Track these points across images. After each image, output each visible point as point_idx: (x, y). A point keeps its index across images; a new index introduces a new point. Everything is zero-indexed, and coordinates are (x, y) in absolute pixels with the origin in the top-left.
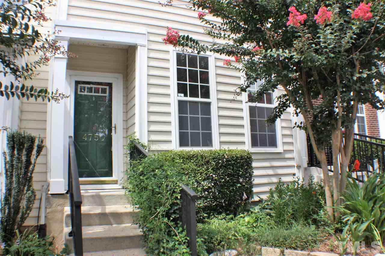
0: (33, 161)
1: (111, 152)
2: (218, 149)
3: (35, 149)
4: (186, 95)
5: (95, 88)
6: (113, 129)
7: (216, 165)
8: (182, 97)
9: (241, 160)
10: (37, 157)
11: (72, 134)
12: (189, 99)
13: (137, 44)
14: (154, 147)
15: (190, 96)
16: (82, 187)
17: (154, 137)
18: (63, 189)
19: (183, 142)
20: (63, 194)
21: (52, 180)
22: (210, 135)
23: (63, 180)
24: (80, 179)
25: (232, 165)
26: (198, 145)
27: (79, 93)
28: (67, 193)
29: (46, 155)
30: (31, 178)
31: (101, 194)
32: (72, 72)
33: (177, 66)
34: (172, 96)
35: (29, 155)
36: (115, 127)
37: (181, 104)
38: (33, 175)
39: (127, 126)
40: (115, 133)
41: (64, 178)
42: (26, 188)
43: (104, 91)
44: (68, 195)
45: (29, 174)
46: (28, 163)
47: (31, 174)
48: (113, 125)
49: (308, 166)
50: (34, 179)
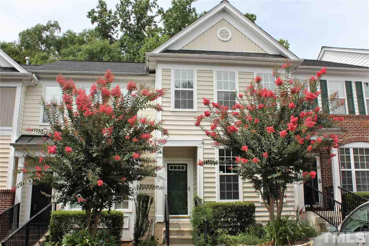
0: (148, 206)
1: (187, 202)
2: (242, 201)
3: (150, 201)
4: (224, 172)
5: (178, 166)
6: (188, 189)
7: (231, 210)
8: (222, 173)
9: (245, 207)
10: (150, 205)
11: (166, 194)
12: (226, 174)
13: (197, 147)
14: (206, 200)
15: (226, 173)
16: (170, 220)
17: (206, 195)
18: (162, 220)
19: (222, 197)
20: (162, 222)
21: (157, 216)
22: (238, 193)
23: (162, 216)
24: (170, 216)
25: (240, 210)
26: (231, 198)
27: (170, 170)
28: (164, 222)
29: (155, 203)
30: (148, 214)
31: (179, 223)
32: (165, 159)
33: (219, 156)
34: (216, 173)
35: (147, 205)
36: (189, 188)
37: (221, 177)
38: (149, 213)
39: (195, 187)
40: (189, 191)
41: (163, 215)
42: (145, 219)
43: (183, 168)
44: (165, 223)
45: (147, 213)
46: (147, 208)
47: (148, 213)
48: (188, 187)
49: (306, 211)
50: (149, 215)
